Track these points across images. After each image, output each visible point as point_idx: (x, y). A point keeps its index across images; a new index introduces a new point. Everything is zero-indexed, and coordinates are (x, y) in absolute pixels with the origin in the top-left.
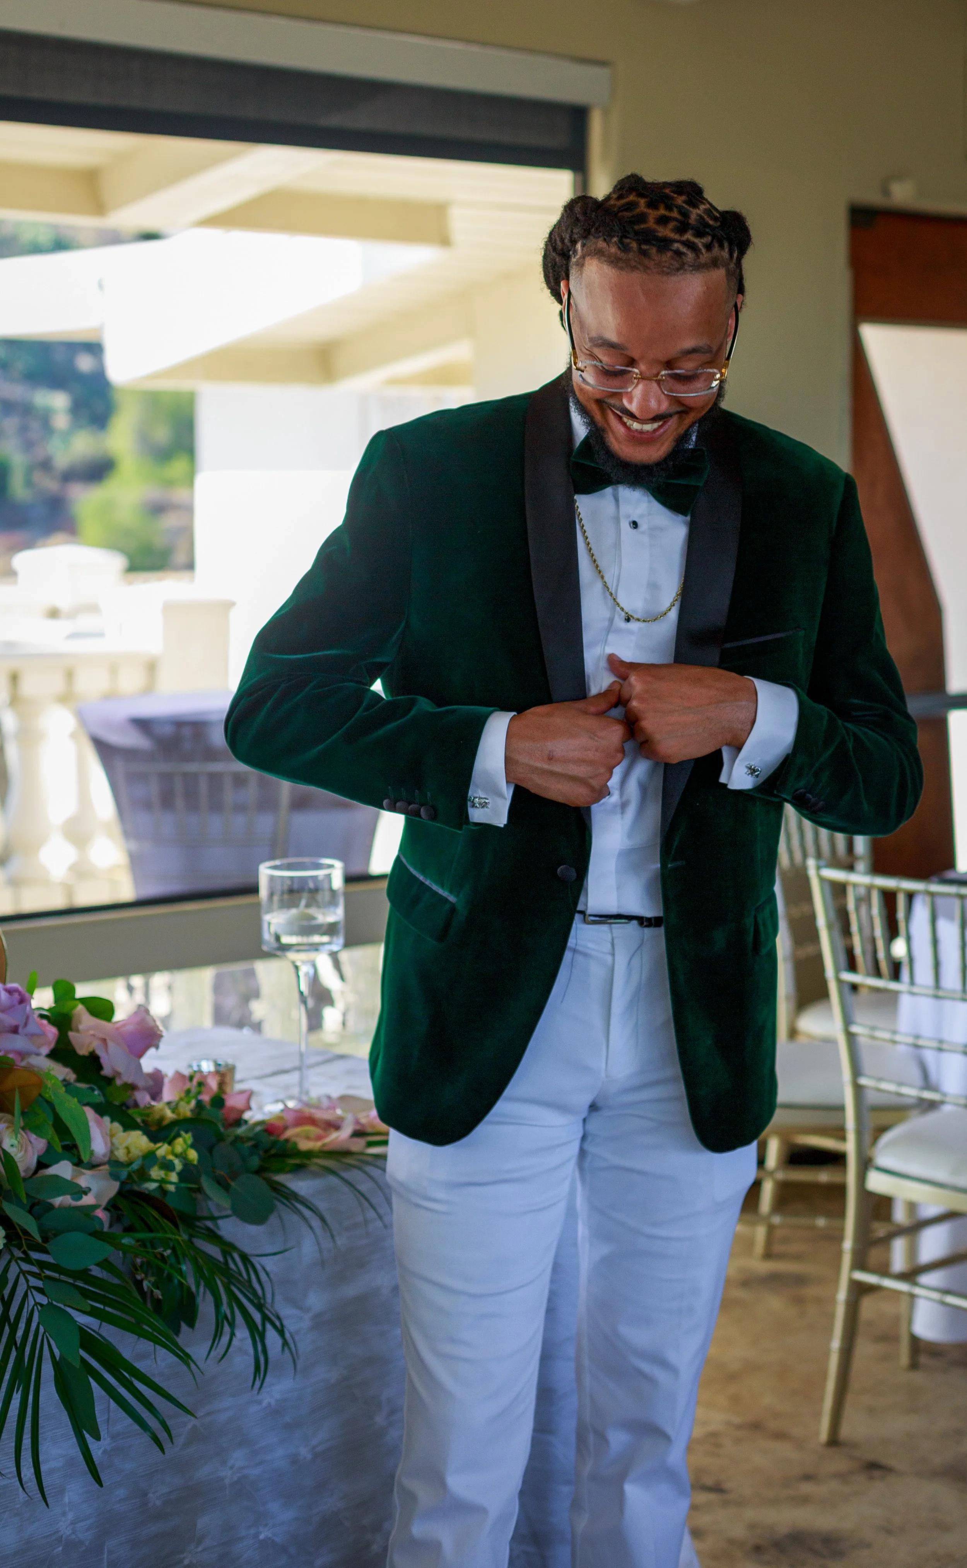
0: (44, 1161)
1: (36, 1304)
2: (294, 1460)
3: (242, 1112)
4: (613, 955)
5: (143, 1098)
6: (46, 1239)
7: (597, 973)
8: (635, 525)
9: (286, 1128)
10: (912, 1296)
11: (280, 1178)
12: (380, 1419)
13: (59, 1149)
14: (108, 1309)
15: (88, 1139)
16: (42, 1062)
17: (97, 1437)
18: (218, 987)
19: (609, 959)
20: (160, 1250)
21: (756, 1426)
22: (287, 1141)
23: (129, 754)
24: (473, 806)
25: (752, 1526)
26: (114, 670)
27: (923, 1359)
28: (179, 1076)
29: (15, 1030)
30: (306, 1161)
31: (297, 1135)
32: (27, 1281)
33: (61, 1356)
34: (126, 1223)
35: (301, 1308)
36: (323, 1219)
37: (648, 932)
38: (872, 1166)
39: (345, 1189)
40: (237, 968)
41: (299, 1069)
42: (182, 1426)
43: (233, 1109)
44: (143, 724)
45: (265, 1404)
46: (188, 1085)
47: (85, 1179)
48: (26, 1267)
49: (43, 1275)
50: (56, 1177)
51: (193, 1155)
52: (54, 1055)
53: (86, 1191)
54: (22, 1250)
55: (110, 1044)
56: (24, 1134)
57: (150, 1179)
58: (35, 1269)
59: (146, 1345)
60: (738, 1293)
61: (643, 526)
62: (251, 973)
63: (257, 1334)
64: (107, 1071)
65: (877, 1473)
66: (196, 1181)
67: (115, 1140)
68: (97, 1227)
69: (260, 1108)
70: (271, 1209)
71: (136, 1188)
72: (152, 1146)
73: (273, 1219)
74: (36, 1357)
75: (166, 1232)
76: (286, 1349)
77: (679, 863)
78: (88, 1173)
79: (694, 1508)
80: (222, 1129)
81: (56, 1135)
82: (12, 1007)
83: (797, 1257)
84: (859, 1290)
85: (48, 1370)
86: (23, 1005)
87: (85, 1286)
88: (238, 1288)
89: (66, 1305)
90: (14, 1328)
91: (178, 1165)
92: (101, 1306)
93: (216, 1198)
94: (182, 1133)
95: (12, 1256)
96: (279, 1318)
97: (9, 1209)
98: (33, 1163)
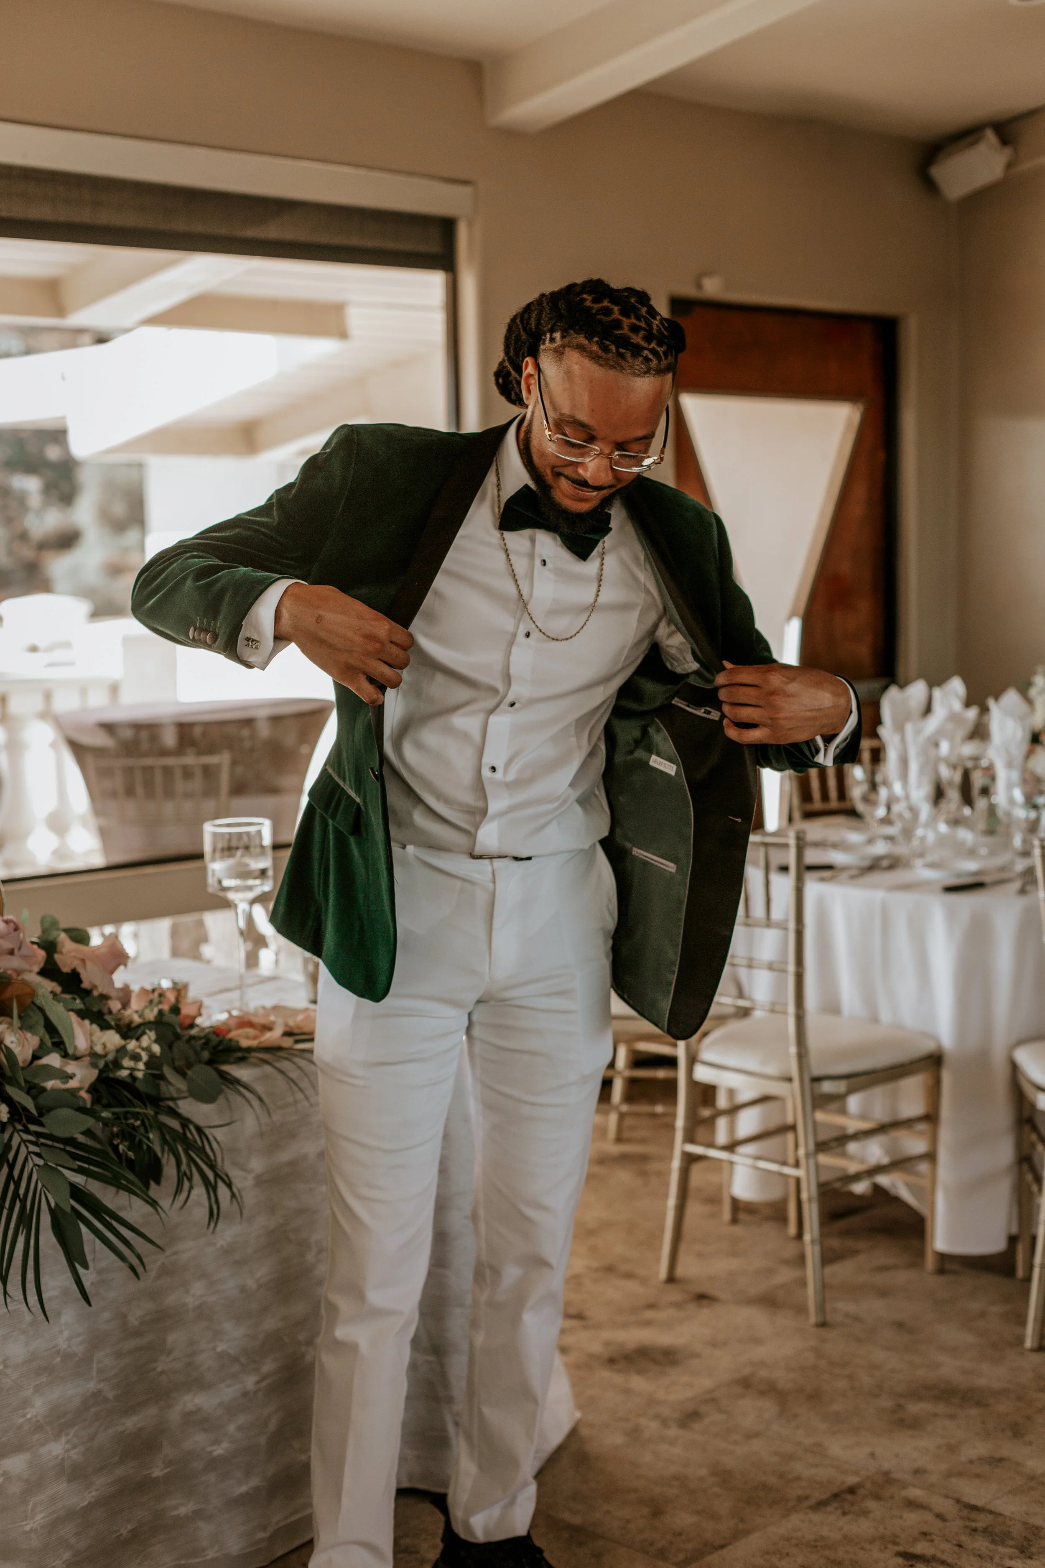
0: (38, 1054)
1: (35, 1165)
2: (243, 1289)
3: (194, 1018)
5: (115, 1005)
6: (41, 1114)
9: (229, 1031)
10: (731, 1163)
11: (225, 1068)
12: (310, 1257)
13: (49, 1044)
14: (92, 1168)
15: (72, 1037)
16: (33, 978)
17: (86, 1267)
18: (175, 933)
20: (132, 1121)
21: (610, 1269)
22: (231, 1040)
23: (99, 752)
25: (607, 1344)
26: (84, 692)
27: (742, 1216)
28: (144, 991)
29: (11, 952)
30: (246, 1055)
31: (239, 1035)
32: (27, 1147)
33: (56, 1204)
34: (105, 1101)
35: (245, 1170)
36: (260, 1099)
38: (698, 1061)
39: (279, 1077)
40: (188, 919)
41: (240, 987)
42: (155, 1261)
43: (187, 1016)
44: (109, 728)
45: (218, 1245)
46: (151, 996)
47: (71, 1067)
48: (26, 1137)
49: (39, 1142)
50: (48, 1066)
51: (156, 1049)
52: (43, 973)
53: (71, 1077)
54: (22, 1123)
55: (88, 964)
56: (21, 1033)
57: (121, 1067)
58: (32, 1138)
59: (124, 1196)
60: (597, 1169)
62: (201, 924)
63: (210, 1188)
64: (85, 985)
65: (705, 1302)
66: (159, 1068)
67: (94, 1038)
68: (81, 1104)
69: (209, 1017)
70: (220, 1092)
71: (111, 1075)
72: (123, 1042)
73: (221, 1100)
74: (36, 1206)
75: (136, 1108)
76: (234, 1199)
78: (73, 1063)
79: (563, 1331)
80: (179, 1030)
81: (47, 1034)
82: (8, 934)
83: (642, 1141)
84: (690, 1159)
85: (46, 1219)
86: (17, 933)
87: (74, 1150)
88: (195, 1153)
89: (57, 1165)
90: (18, 1185)
91: (145, 1056)
92: (86, 1166)
93: (175, 1083)
94: (148, 1032)
95: (15, 1128)
96: (227, 1175)
97: (11, 1091)
98: (29, 1055)
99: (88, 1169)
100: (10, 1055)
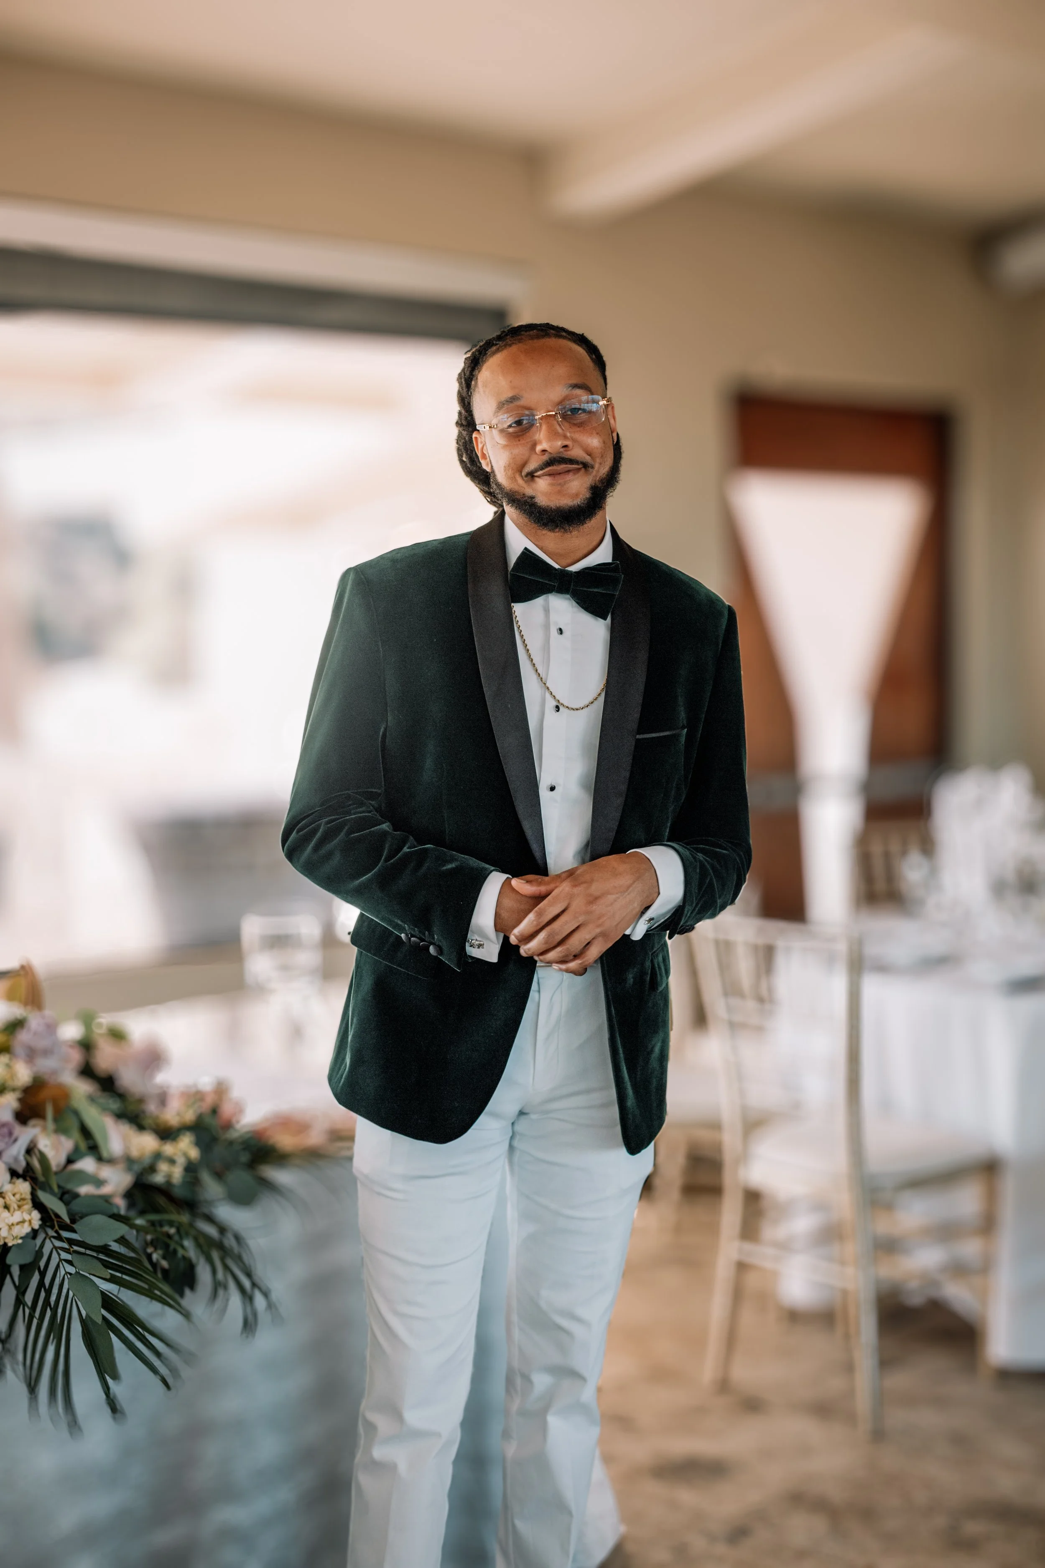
0: (72, 1158)
1: (67, 1273)
5: (152, 1107)
6: (73, 1221)
8: (561, 631)
11: (262, 1171)
13: (84, 1147)
14: (124, 1277)
15: (107, 1140)
16: (70, 1079)
17: (117, 1379)
20: (165, 1229)
28: (182, 1092)
29: (48, 1053)
32: (59, 1255)
33: (87, 1315)
34: (139, 1208)
43: (226, 1118)
46: (191, 1098)
47: (106, 1172)
48: (58, 1244)
49: (72, 1249)
50: (81, 1173)
51: (194, 1153)
52: (79, 1073)
53: (105, 1183)
54: (55, 1229)
55: (130, 1064)
56: (55, 1136)
57: (158, 1173)
58: (66, 1245)
59: (156, 1306)
63: (247, 1297)
64: (122, 1087)
65: (755, 1411)
66: (197, 1173)
67: (130, 1141)
68: (115, 1211)
70: (256, 1196)
71: (147, 1180)
72: (159, 1145)
74: (67, 1315)
75: (172, 1215)
76: (270, 1308)
78: (108, 1167)
80: (217, 1133)
81: (81, 1138)
85: (76, 1325)
87: (106, 1258)
88: (231, 1260)
89: (90, 1274)
90: (49, 1293)
91: (182, 1161)
92: (119, 1275)
93: (212, 1188)
94: (186, 1135)
95: (47, 1234)
96: (264, 1284)
97: (44, 1197)
98: (63, 1159)
99: (122, 1278)
100: (43, 1159)
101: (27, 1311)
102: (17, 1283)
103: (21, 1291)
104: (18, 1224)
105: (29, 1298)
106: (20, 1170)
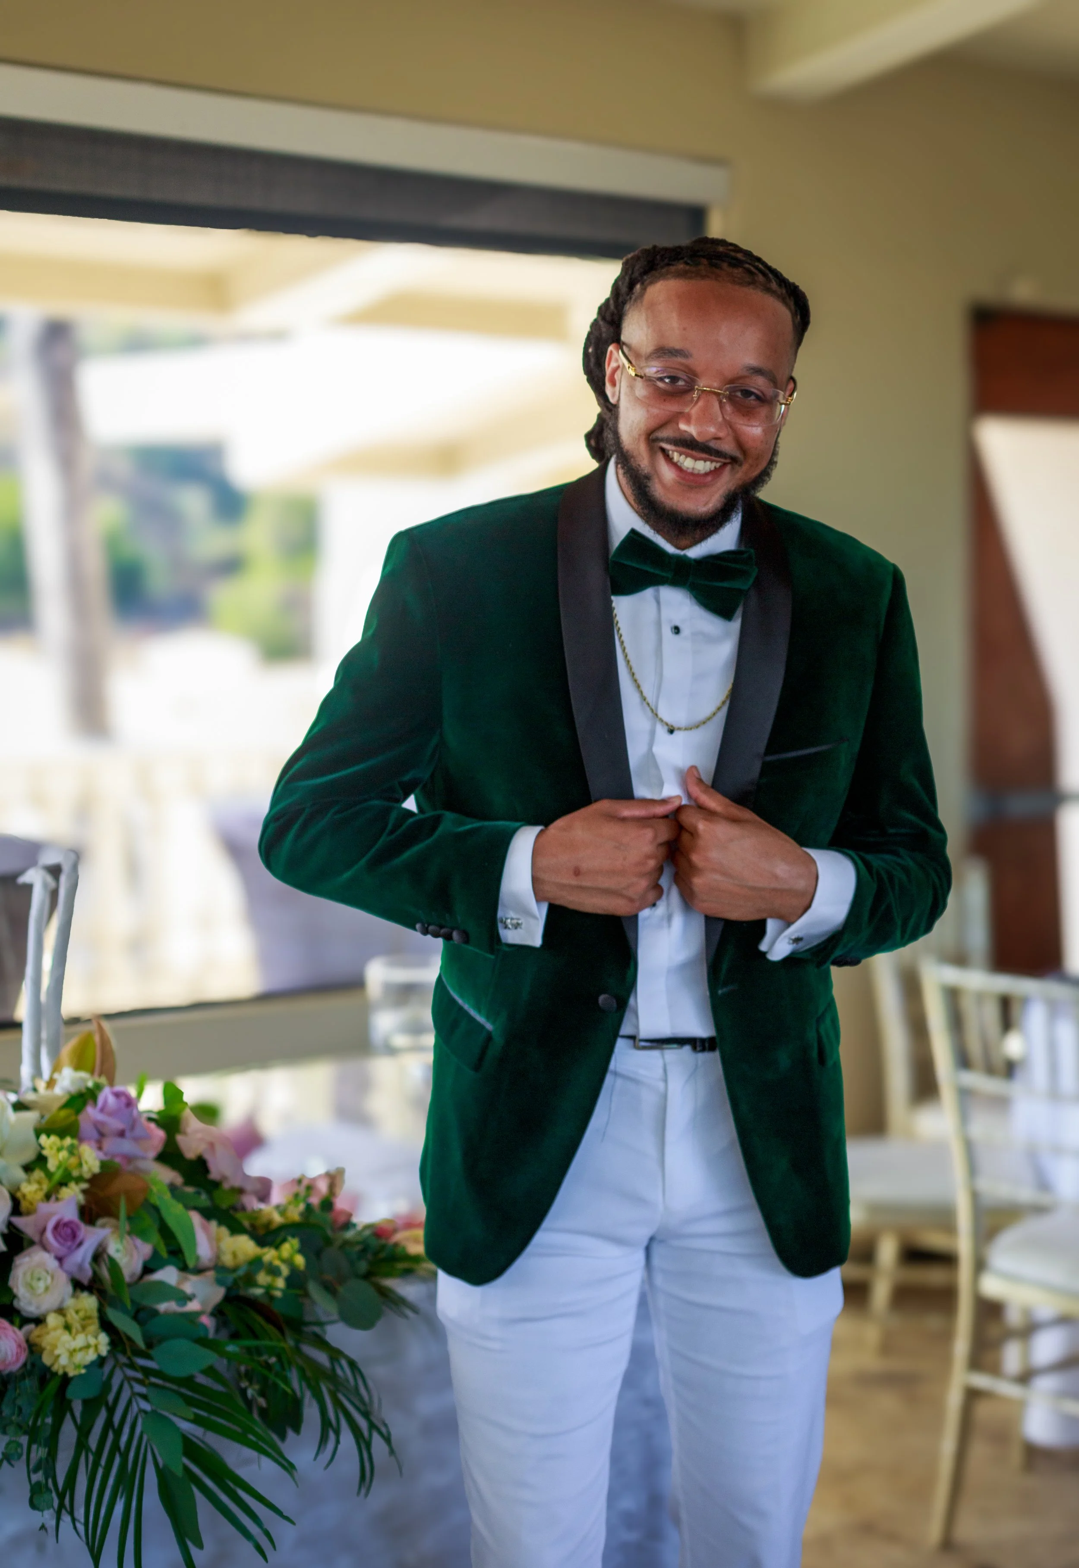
0: (150, 1266)
1: (140, 1411)
3: (350, 1215)
4: (666, 1081)
5: (253, 1204)
6: (149, 1346)
7: (649, 1100)
8: (677, 630)
9: (395, 1231)
10: (1024, 1400)
11: (389, 1283)
13: (165, 1254)
14: (211, 1415)
15: (194, 1244)
16: (149, 1166)
17: (200, 1546)
19: (661, 1085)
20: (264, 1358)
21: (868, 1528)
22: (396, 1245)
24: (506, 927)
27: (1036, 1465)
28: (287, 1179)
29: (122, 1134)
32: (131, 1387)
33: (165, 1463)
34: (232, 1329)
37: (703, 1057)
38: (986, 1268)
43: (342, 1212)
45: (371, 1511)
46: (296, 1188)
47: (190, 1285)
48: (131, 1373)
49: (147, 1382)
50: (161, 1284)
51: (300, 1260)
52: (161, 1158)
53: (189, 1298)
54: (126, 1356)
55: (217, 1150)
56: (129, 1239)
57: (256, 1285)
58: (139, 1375)
61: (685, 631)
63: (363, 1443)
64: (213, 1176)
66: (303, 1286)
67: (221, 1245)
68: (202, 1334)
71: (242, 1293)
72: (258, 1251)
73: (380, 1324)
74: (140, 1464)
75: (271, 1339)
76: (393, 1458)
77: (730, 988)
78: (194, 1278)
80: (329, 1233)
81: (161, 1240)
82: (119, 1110)
84: (973, 1395)
85: (151, 1477)
86: (130, 1108)
87: (189, 1393)
88: (344, 1395)
89: (169, 1413)
90: (118, 1433)
91: (285, 1271)
93: (322, 1303)
94: (290, 1238)
95: (117, 1360)
96: (385, 1425)
97: (113, 1315)
98: (138, 1268)
100: (114, 1267)
101: (91, 1458)
102: (79, 1420)
103: (84, 1432)
104: (81, 1349)
105: (93, 1441)
106: (85, 1282)
